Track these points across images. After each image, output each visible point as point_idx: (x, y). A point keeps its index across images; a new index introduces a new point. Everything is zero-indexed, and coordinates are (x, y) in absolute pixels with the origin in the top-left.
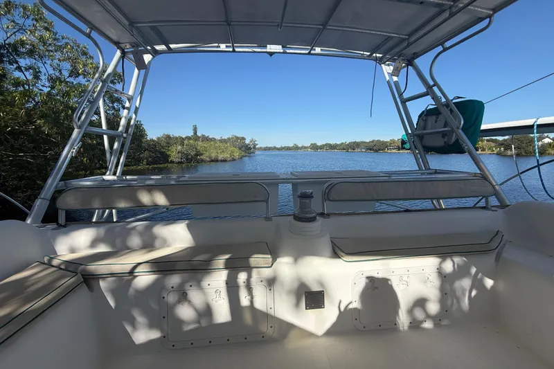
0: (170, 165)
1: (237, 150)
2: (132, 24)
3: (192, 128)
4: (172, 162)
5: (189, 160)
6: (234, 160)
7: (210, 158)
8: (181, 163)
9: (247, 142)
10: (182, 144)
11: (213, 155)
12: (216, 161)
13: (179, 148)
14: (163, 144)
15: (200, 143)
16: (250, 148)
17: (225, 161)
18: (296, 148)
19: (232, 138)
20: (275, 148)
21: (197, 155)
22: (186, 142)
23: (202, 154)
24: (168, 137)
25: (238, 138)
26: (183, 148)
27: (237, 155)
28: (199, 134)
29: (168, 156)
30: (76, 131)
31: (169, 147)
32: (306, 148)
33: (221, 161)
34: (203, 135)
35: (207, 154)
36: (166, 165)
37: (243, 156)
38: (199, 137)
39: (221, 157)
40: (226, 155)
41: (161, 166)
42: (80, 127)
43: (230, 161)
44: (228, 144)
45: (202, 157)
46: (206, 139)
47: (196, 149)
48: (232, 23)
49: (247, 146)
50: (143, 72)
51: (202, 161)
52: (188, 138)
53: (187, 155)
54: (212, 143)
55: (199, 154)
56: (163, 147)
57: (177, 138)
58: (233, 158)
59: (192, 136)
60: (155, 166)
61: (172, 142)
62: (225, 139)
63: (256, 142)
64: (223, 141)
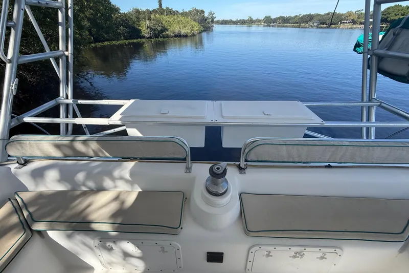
0: (143, 40)
1: (196, 24)
4: (144, 37)
5: (157, 35)
6: (194, 35)
7: (174, 33)
8: (151, 38)
9: (206, 15)
10: (150, 19)
11: (177, 30)
12: (179, 36)
13: (148, 23)
14: (134, 18)
15: (165, 17)
16: (209, 22)
17: (186, 36)
19: (193, 11)
22: (153, 16)
23: (167, 30)
24: (138, 11)
25: (198, 11)
26: (151, 23)
27: (196, 30)
28: (164, 7)
29: (140, 31)
31: (139, 22)
32: (259, 21)
33: (183, 36)
34: (167, 8)
35: (171, 29)
36: (139, 40)
37: (202, 31)
38: (164, 11)
39: (183, 32)
40: (188, 30)
41: (135, 41)
43: (190, 36)
44: (190, 18)
45: (168, 32)
46: (170, 12)
47: (162, 24)
49: (206, 20)
51: (167, 36)
52: (155, 11)
53: (155, 30)
54: (175, 17)
55: (164, 29)
56: (134, 23)
57: (144, 12)
58: (193, 33)
59: (158, 9)
60: (131, 41)
61: (141, 16)
62: (186, 12)
63: (214, 15)
64: (184, 14)
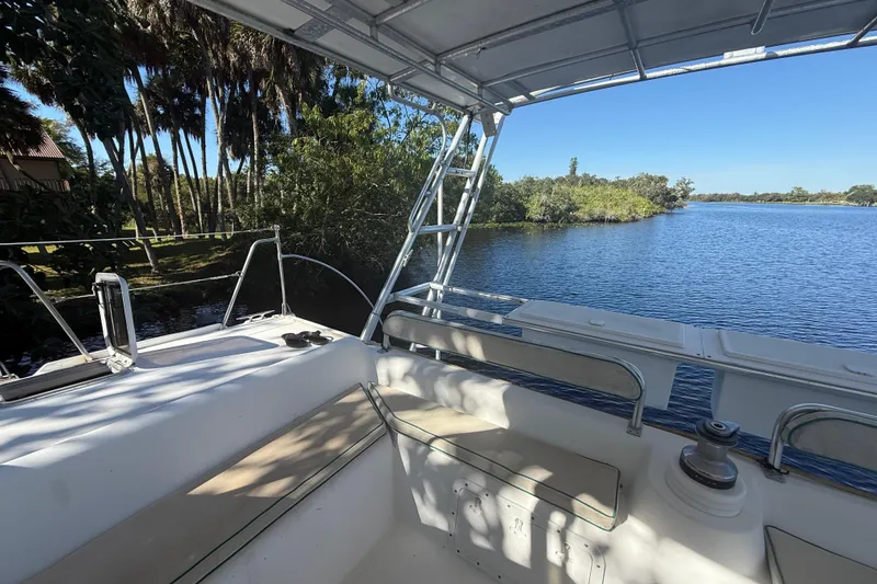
0: (526, 224)
1: (644, 201)
2: (481, 84)
3: (569, 163)
4: (530, 220)
5: (555, 219)
6: (634, 220)
7: (590, 215)
8: (543, 221)
9: (669, 185)
10: (549, 192)
11: (597, 212)
12: (601, 220)
13: (544, 197)
14: (522, 191)
15: (578, 190)
16: (675, 198)
17: (616, 221)
18: (800, 197)
19: (639, 179)
20: (737, 198)
21: (569, 210)
22: (555, 188)
23: (578, 209)
24: (531, 181)
25: (651, 179)
26: (549, 197)
27: (642, 211)
28: (579, 173)
29: (526, 210)
30: (410, 234)
31: (529, 196)
32: (830, 196)
33: (610, 221)
34: (585, 175)
35: (587, 208)
36: (521, 224)
37: (655, 213)
38: (578, 179)
39: (610, 214)
40: (621, 212)
41: (515, 225)
42: (413, 231)
43: (626, 222)
44: (630, 190)
45: (577, 214)
46: (591, 182)
47: (570, 200)
48: (640, 45)
49: (668, 193)
50: (492, 138)
51: (576, 219)
52: (561, 180)
53: (553, 210)
54: (599, 188)
55: (573, 207)
56: (520, 197)
57: (542, 183)
58: (633, 217)
59: (567, 177)
60: (507, 225)
61: (535, 188)
62: (625, 182)
63: (691, 186)
64: (621, 185)
